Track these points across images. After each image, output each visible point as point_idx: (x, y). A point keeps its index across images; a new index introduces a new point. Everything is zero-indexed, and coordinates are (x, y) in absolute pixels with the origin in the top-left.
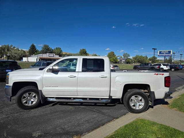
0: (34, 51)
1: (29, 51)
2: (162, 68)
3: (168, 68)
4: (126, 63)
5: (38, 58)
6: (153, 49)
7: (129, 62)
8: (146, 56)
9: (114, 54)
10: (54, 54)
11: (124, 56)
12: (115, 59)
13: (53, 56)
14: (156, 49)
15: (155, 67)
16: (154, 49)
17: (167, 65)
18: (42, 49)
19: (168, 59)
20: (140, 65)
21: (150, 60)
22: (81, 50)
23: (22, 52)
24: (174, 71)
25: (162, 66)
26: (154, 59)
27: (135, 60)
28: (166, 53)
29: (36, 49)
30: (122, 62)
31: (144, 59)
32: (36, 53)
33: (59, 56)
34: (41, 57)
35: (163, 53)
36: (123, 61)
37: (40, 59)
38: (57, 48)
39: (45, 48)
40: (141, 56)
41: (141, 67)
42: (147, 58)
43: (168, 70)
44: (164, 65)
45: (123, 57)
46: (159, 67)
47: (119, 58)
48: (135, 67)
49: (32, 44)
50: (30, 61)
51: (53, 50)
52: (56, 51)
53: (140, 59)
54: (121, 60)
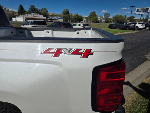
0: (23, 12)
1: (18, 12)
2: (137, 27)
3: (143, 26)
4: (105, 23)
5: (24, 17)
6: (131, 6)
7: (108, 21)
8: (125, 16)
9: (95, 14)
10: (39, 14)
11: (105, 15)
12: (95, 19)
13: (37, 16)
14: (134, 7)
15: (130, 25)
16: (133, 7)
17: (142, 24)
18: (29, 10)
19: (145, 18)
20: (115, 24)
21: (128, 19)
22: (65, 10)
23: (12, 13)
24: (149, 29)
25: (137, 25)
26: (132, 19)
27: (115, 20)
28: (144, 11)
29: (24, 10)
30: (102, 22)
31: (123, 18)
32: (24, 13)
33: (43, 16)
34: (27, 17)
35: (141, 11)
36: (103, 20)
37: (25, 19)
38: (43, 8)
39: (32, 9)
40: (121, 16)
41: (116, 26)
42: (126, 17)
43: (143, 28)
44: (139, 23)
45: (104, 17)
46: (134, 26)
47: (100, 17)
48: (111, 26)
49: (20, 5)
50: (18, 21)
51: (39, 10)
52: (42, 12)
53: (119, 19)
54: (101, 20)
